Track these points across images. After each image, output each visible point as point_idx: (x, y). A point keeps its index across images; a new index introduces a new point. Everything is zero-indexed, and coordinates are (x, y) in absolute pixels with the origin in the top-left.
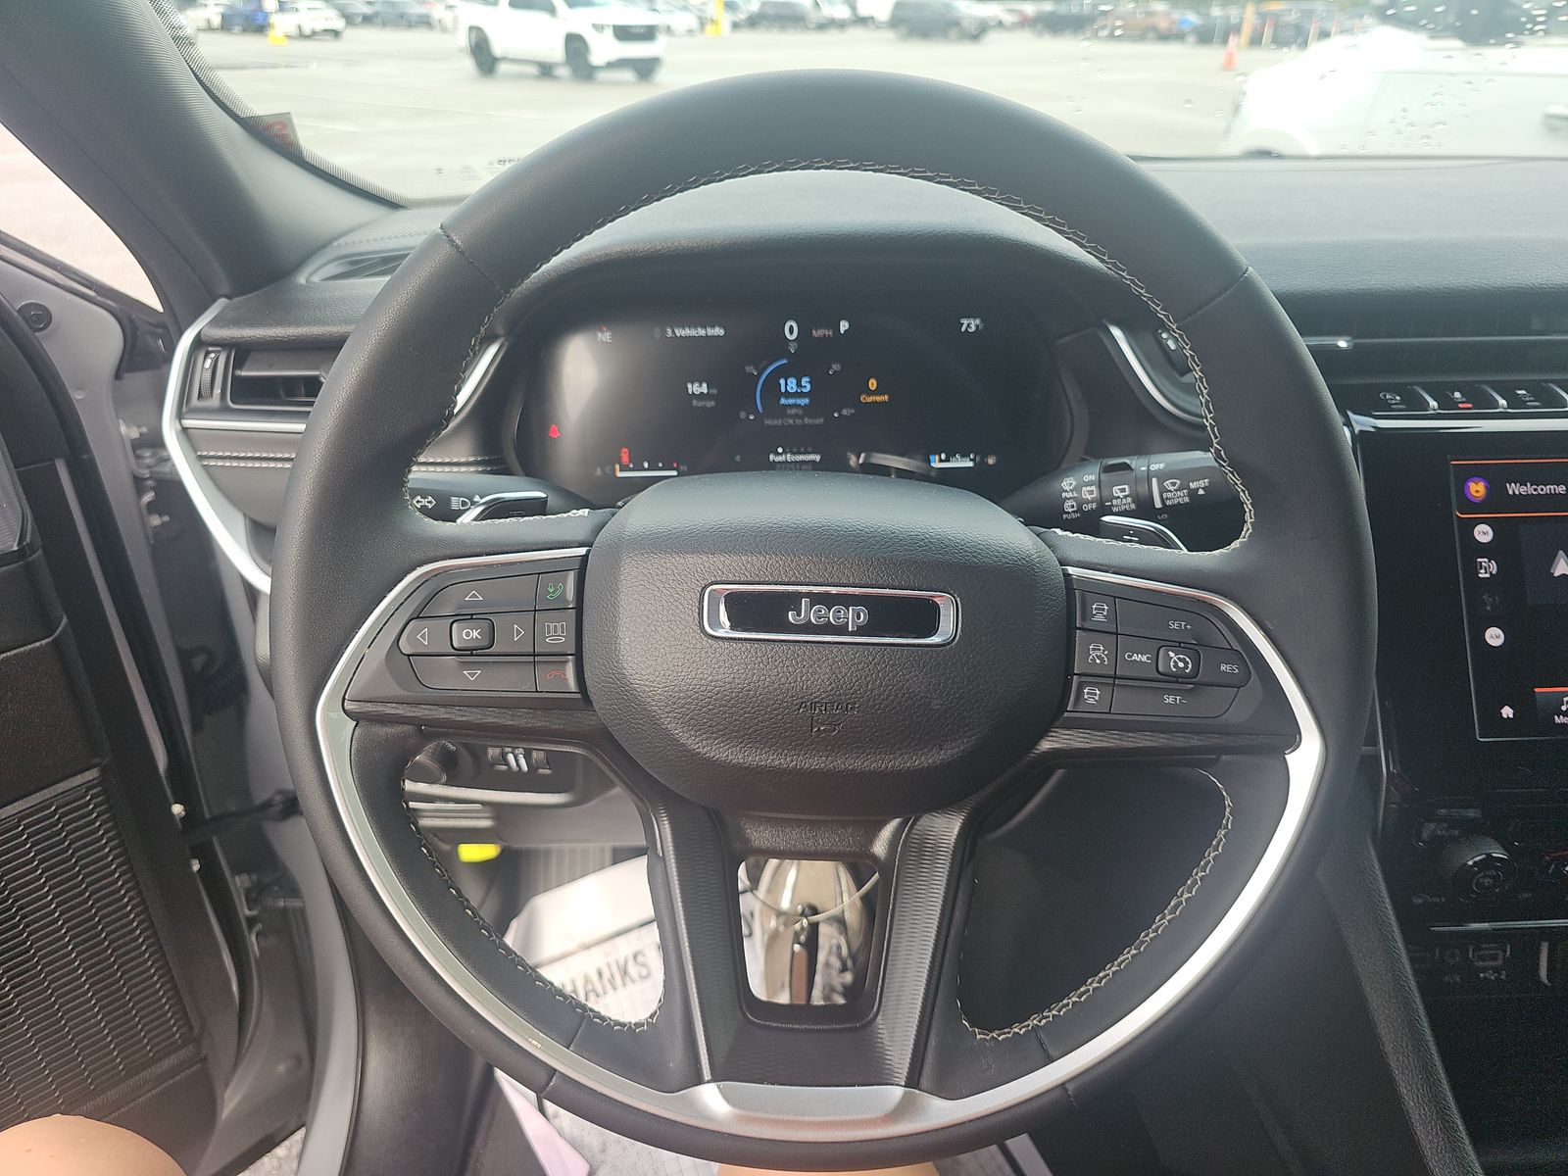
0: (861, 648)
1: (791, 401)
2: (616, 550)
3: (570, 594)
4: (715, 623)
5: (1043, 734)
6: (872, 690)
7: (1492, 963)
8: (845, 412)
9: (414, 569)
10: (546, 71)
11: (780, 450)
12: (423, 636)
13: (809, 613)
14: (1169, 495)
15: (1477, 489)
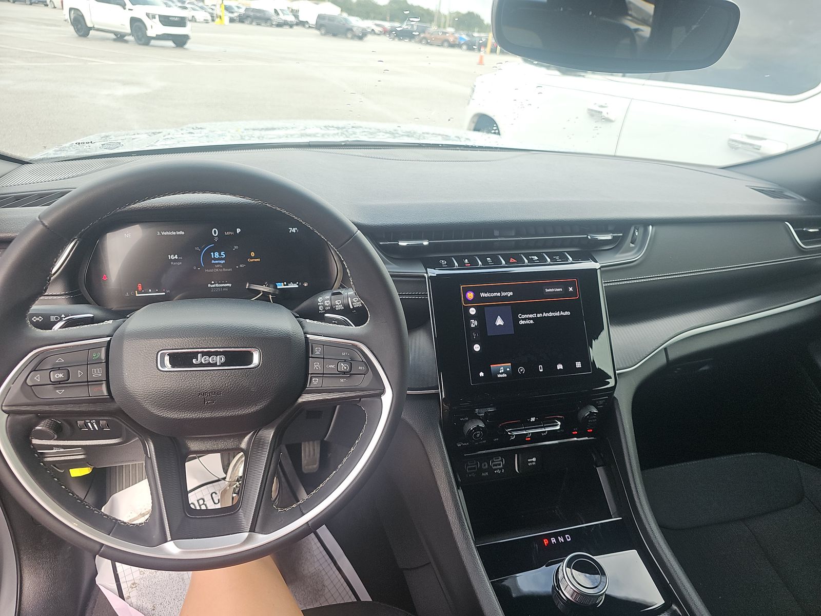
0: (223, 371)
1: (217, 262)
2: (122, 338)
3: (103, 357)
4: (163, 365)
5: (299, 396)
6: (227, 386)
7: (498, 467)
8: (241, 266)
9: (33, 351)
10: (120, 37)
11: (213, 282)
12: (37, 378)
13: (201, 359)
14: (355, 304)
15: (470, 295)
